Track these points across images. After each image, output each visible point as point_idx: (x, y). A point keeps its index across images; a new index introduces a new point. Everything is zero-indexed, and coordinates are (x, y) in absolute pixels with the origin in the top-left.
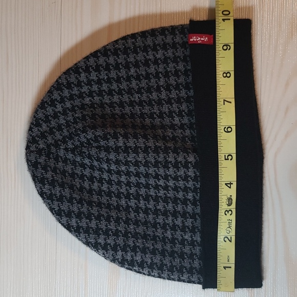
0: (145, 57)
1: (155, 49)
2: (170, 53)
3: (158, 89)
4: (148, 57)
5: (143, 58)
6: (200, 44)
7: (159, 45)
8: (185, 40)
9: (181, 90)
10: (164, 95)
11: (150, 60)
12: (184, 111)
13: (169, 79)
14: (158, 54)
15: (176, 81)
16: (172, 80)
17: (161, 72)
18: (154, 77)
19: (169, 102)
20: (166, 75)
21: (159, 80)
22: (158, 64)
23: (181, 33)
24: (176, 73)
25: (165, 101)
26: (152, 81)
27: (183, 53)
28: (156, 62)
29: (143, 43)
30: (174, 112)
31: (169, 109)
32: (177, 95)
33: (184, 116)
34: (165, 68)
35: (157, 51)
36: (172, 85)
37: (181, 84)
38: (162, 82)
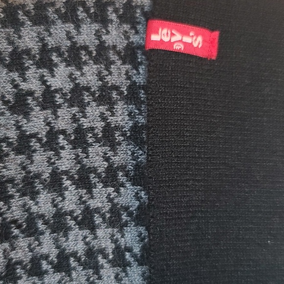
0: (16, 86)
1: (45, 62)
2: (89, 75)
3: (55, 183)
4: (24, 86)
5: (9, 87)
6: (177, 53)
7: (57, 50)
8: (135, 39)
9: (123, 185)
10: (71, 200)
11: (31, 93)
12: (129, 250)
13: (85, 151)
14: (53, 76)
15: (107, 159)
16: (96, 156)
17: (63, 132)
18: (43, 146)
19: (87, 221)
20: (80, 139)
21: (57, 154)
22: (55, 107)
23: (123, 19)
24: (108, 136)
25: (75, 219)
26: (37, 157)
27: (129, 78)
28: (48, 100)
29: (11, 43)
30: (102, 251)
31: (87, 244)
32: (110, 200)
33: (129, 264)
34: (75, 119)
35: (51, 67)
36: (94, 170)
37: (122, 168)
38: (66, 161)
